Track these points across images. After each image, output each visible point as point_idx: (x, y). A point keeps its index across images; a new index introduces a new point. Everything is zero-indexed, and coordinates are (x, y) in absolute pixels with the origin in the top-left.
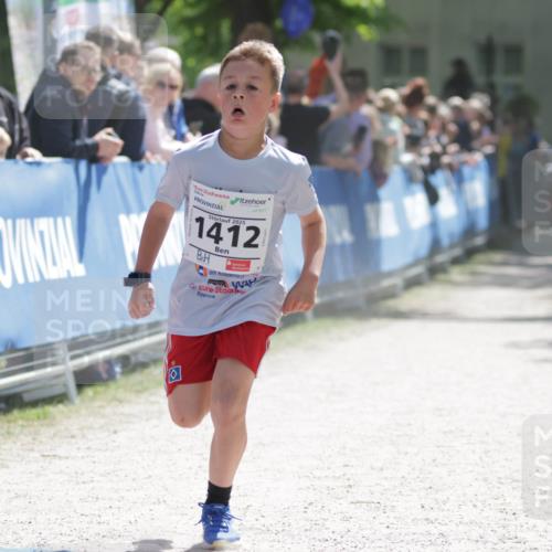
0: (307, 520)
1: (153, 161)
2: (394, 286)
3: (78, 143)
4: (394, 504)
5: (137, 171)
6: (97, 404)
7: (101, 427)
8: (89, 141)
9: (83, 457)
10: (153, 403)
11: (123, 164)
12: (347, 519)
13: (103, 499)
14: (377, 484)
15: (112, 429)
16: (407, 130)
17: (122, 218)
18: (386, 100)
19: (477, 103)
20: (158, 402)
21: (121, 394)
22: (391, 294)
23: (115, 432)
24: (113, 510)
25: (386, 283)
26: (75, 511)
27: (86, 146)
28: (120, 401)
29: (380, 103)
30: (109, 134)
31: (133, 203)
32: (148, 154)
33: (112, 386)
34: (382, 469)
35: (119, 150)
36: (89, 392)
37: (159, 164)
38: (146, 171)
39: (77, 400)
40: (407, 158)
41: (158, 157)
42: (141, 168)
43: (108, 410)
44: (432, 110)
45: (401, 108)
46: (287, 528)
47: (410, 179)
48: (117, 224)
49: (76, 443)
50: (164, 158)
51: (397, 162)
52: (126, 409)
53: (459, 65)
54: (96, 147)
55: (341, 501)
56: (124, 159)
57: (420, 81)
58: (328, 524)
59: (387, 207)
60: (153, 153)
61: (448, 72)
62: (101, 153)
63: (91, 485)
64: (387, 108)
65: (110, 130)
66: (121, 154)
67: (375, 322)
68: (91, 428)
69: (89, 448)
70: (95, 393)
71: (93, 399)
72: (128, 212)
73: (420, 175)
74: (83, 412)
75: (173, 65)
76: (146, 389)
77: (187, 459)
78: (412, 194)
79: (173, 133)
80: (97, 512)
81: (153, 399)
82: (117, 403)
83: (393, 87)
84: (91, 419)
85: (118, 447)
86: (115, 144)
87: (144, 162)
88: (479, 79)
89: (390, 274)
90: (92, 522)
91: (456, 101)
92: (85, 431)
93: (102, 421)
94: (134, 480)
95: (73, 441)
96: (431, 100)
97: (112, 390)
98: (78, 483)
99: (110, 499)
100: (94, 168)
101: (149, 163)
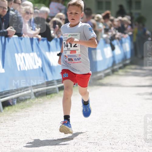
0: (74, 148)
1: (25, 37)
2: (101, 76)
3: (1, 31)
4: (101, 143)
5: (20, 40)
6: (9, 112)
7: (11, 119)
8: (5, 31)
9: (5, 129)
10: (26, 112)
11: (16, 38)
12: (87, 148)
13: (11, 142)
14: (96, 137)
15: (14, 120)
16: (104, 27)
17: (16, 55)
18: (98, 18)
19: (126, 19)
20: (28, 112)
21: (16, 109)
22: (100, 78)
23: (15, 121)
24: (14, 145)
25: (99, 75)
26: (3, 145)
27: (4, 32)
28: (16, 112)
29: (96, 19)
30: (11, 28)
31: (19, 50)
32: (24, 35)
33: (14, 107)
34: (98, 133)
35: (14, 33)
36: (7, 108)
37: (27, 38)
38: (23, 40)
39: (3, 111)
40: (105, 36)
41: (27, 35)
42: (21, 39)
43: (13, 114)
44: (112, 21)
45: (102, 20)
46: (68, 151)
47: (106, 42)
48: (14, 56)
49: (3, 124)
50: (28, 36)
51: (102, 37)
52: (18, 114)
53: (121, 7)
54: (7, 32)
55: (85, 142)
56: (16, 36)
57: (108, 12)
58: (81, 149)
59: (99, 51)
60: (25, 34)
61: (117, 9)
62: (9, 34)
63: (8, 137)
64: (98, 20)
65: (11, 27)
66: (15, 35)
67: (95, 87)
68: (7, 120)
69: (7, 126)
70: (9, 109)
71: (8, 111)
72: (18, 53)
73: (109, 41)
74: (5, 115)
75: (31, 7)
76: (24, 108)
77: (37, 129)
78: (107, 47)
79: (31, 28)
80: (10, 146)
81: (26, 111)
82: (15, 112)
83: (100, 14)
84: (7, 117)
85: (16, 125)
86: (13, 31)
87: (22, 37)
88: (127, 11)
89: (100, 72)
90: (8, 149)
91: (120, 18)
92: (5, 121)
93: (11, 118)
94: (21, 136)
95: (2, 124)
96: (112, 18)
97: (13, 108)
98: (3, 137)
99: (14, 142)
100: (7, 39)
101: (24, 37)
